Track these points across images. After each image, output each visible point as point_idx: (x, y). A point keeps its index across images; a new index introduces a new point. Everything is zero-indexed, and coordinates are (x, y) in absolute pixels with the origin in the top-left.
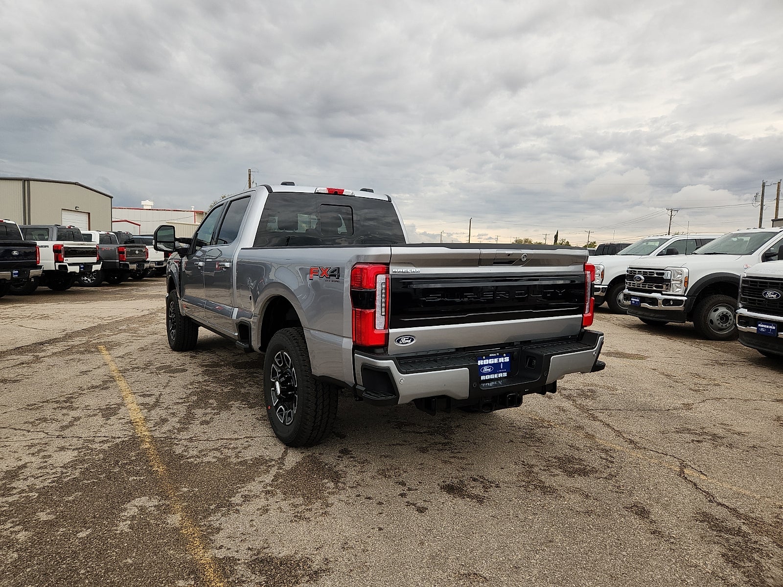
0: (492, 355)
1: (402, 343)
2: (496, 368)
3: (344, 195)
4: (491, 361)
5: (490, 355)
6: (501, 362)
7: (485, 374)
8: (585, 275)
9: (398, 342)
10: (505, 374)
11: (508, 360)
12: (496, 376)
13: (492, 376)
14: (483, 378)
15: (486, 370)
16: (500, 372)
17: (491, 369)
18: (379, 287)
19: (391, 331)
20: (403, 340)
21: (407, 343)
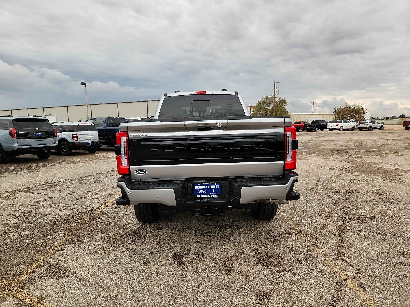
0: (205, 183)
1: (139, 173)
2: (209, 191)
3: (206, 94)
4: (205, 187)
5: (204, 183)
6: (213, 188)
7: (200, 194)
8: (285, 135)
9: (137, 172)
10: (216, 196)
11: (219, 187)
12: (209, 196)
13: (206, 196)
14: (198, 196)
15: (201, 192)
16: (213, 194)
17: (205, 192)
18: (122, 144)
19: (131, 167)
20: (139, 172)
21: (142, 173)
